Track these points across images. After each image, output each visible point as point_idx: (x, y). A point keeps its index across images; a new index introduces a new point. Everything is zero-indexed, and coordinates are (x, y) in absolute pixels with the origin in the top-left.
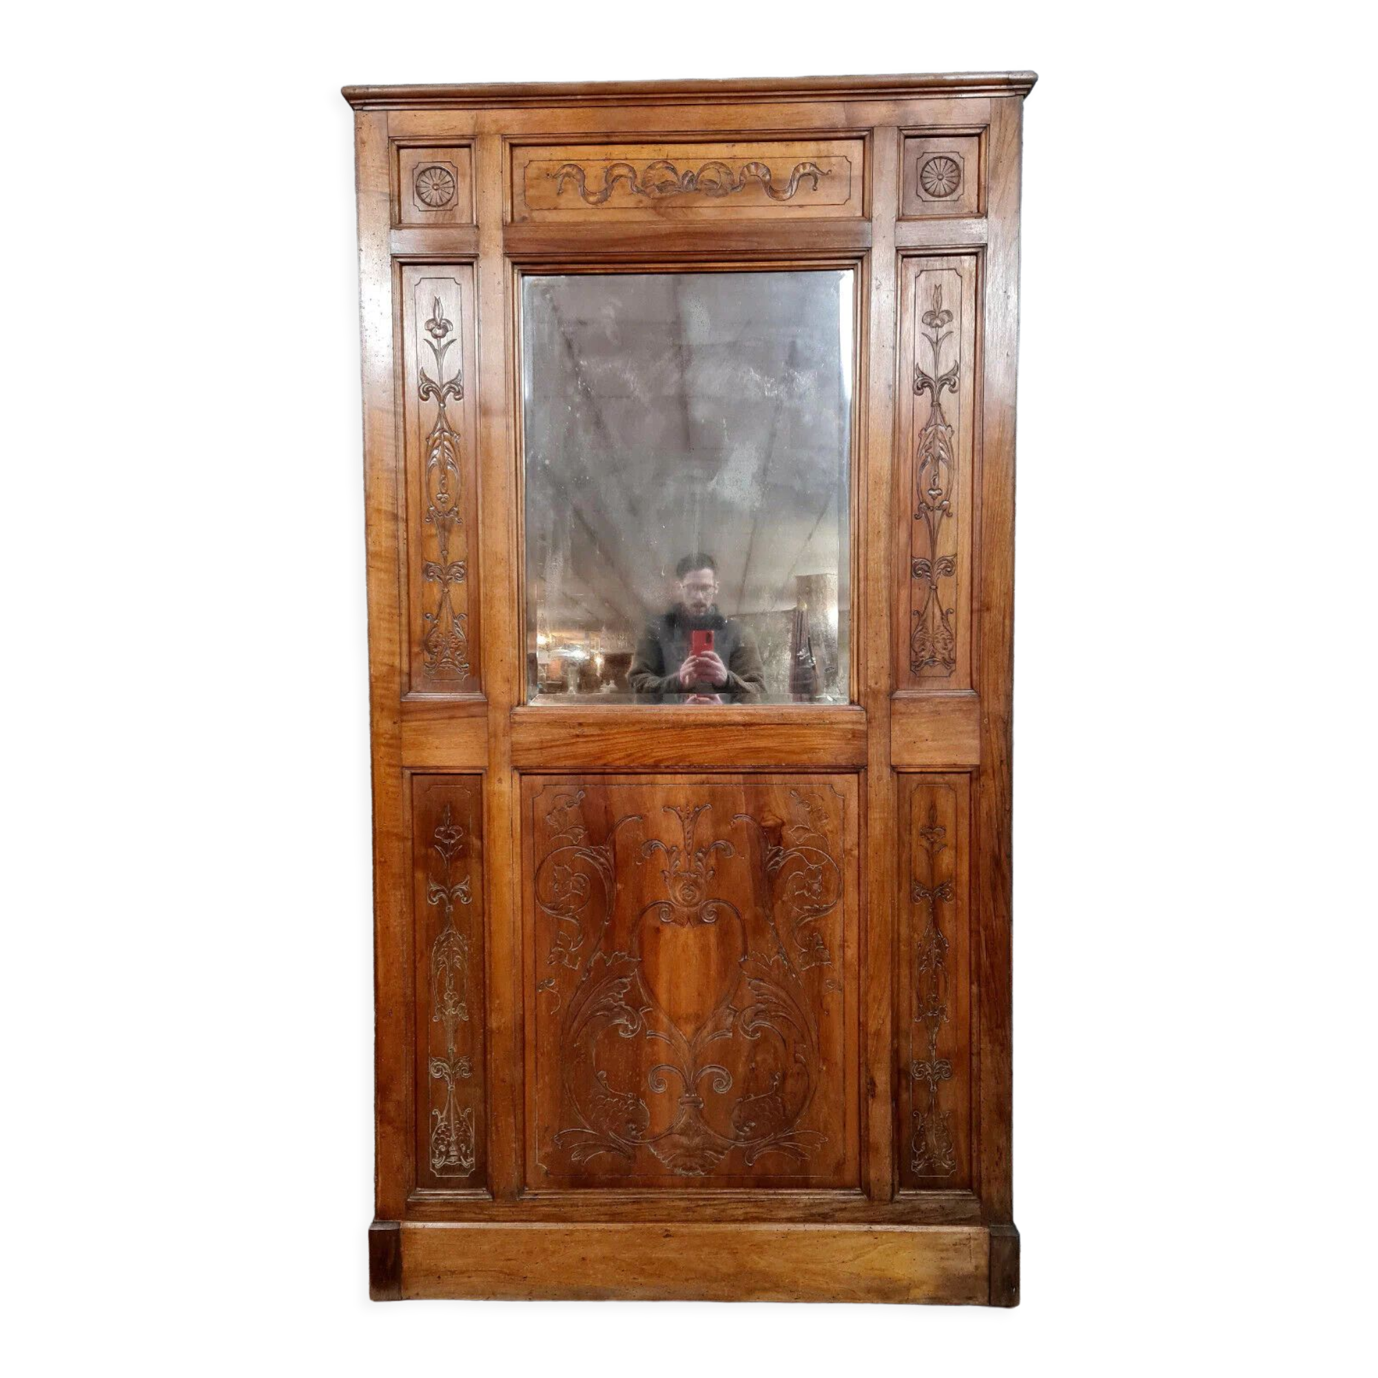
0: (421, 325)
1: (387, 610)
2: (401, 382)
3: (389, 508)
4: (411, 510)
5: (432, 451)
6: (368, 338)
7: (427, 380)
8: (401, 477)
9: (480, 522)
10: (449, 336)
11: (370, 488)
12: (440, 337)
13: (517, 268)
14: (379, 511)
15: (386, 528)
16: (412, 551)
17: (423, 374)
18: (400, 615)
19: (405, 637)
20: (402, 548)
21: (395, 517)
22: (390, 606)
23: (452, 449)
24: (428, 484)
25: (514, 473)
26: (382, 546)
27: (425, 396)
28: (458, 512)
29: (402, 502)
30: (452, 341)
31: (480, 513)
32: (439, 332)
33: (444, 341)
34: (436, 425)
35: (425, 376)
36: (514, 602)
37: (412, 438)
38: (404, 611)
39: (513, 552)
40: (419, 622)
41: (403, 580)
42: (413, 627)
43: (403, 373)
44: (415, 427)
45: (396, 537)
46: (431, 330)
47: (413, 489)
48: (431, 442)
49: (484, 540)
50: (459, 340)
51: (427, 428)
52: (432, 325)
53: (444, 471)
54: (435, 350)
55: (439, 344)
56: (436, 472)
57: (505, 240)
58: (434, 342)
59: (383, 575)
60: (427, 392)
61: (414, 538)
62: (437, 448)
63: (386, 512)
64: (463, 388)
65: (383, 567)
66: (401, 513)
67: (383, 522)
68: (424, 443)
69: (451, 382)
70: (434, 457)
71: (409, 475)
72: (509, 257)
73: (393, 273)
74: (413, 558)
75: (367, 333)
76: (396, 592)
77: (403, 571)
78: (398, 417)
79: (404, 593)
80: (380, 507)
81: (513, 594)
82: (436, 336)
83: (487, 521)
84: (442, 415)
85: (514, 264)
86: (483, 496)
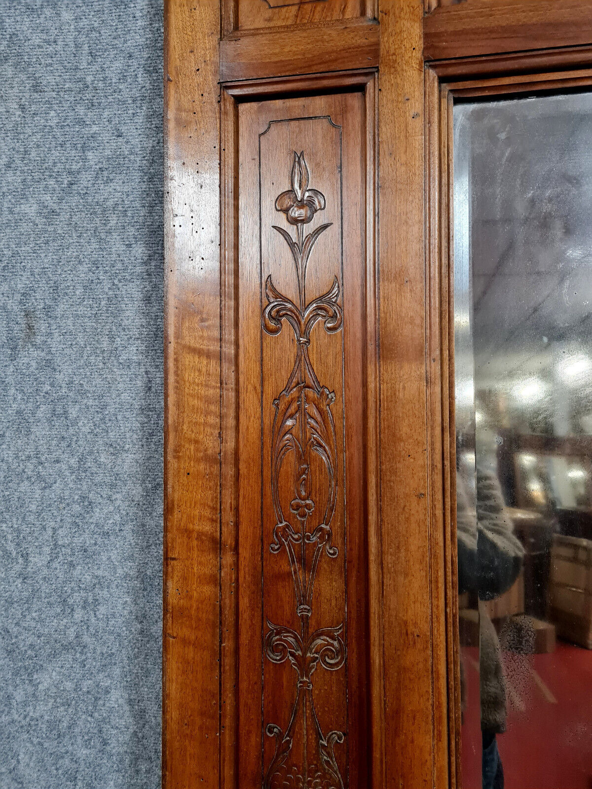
0: (268, 203)
1: (198, 721)
2: (232, 303)
3: (207, 528)
4: (243, 527)
5: (284, 422)
6: (178, 230)
7: (278, 295)
8: (229, 471)
9: (372, 557)
10: (319, 219)
11: (174, 491)
12: (303, 221)
13: (446, 87)
14: (188, 532)
15: (200, 563)
16: (244, 602)
17: (268, 285)
18: (221, 727)
19: (228, 772)
20: (228, 602)
21: (217, 545)
22: (202, 714)
23: (319, 419)
24: (275, 479)
25: (440, 466)
26: (191, 598)
27: (272, 325)
28: (330, 535)
29: (229, 517)
30: (325, 227)
31: (373, 540)
32: (296, 213)
33: (308, 229)
34: (292, 376)
35: (273, 290)
36: (440, 723)
37: (250, 400)
38: (228, 722)
39: (438, 621)
40: (254, 740)
41: (228, 661)
42: (243, 748)
43: (236, 287)
44: (255, 381)
45: (215, 581)
46: (286, 211)
47: (250, 488)
48: (282, 407)
49: (382, 594)
50: (336, 227)
51: (277, 381)
52: (287, 202)
53: (303, 457)
54: (292, 245)
55: (299, 234)
56: (291, 457)
57: (427, 36)
58: (291, 230)
59: (190, 653)
60: (277, 318)
61: (248, 578)
62: (291, 416)
63: (200, 535)
64: (341, 307)
65: (193, 637)
66: (228, 539)
67: (195, 553)
68: (269, 408)
69: (320, 298)
70: (289, 431)
71: (242, 466)
72: (433, 67)
73: (222, 113)
74: (245, 616)
75: (177, 221)
76: (214, 688)
77: (228, 644)
78: (225, 366)
79: (229, 685)
80: (191, 526)
81: (439, 706)
82: (294, 221)
83: (389, 559)
84: (301, 358)
85: (442, 80)
86: (380, 510)
